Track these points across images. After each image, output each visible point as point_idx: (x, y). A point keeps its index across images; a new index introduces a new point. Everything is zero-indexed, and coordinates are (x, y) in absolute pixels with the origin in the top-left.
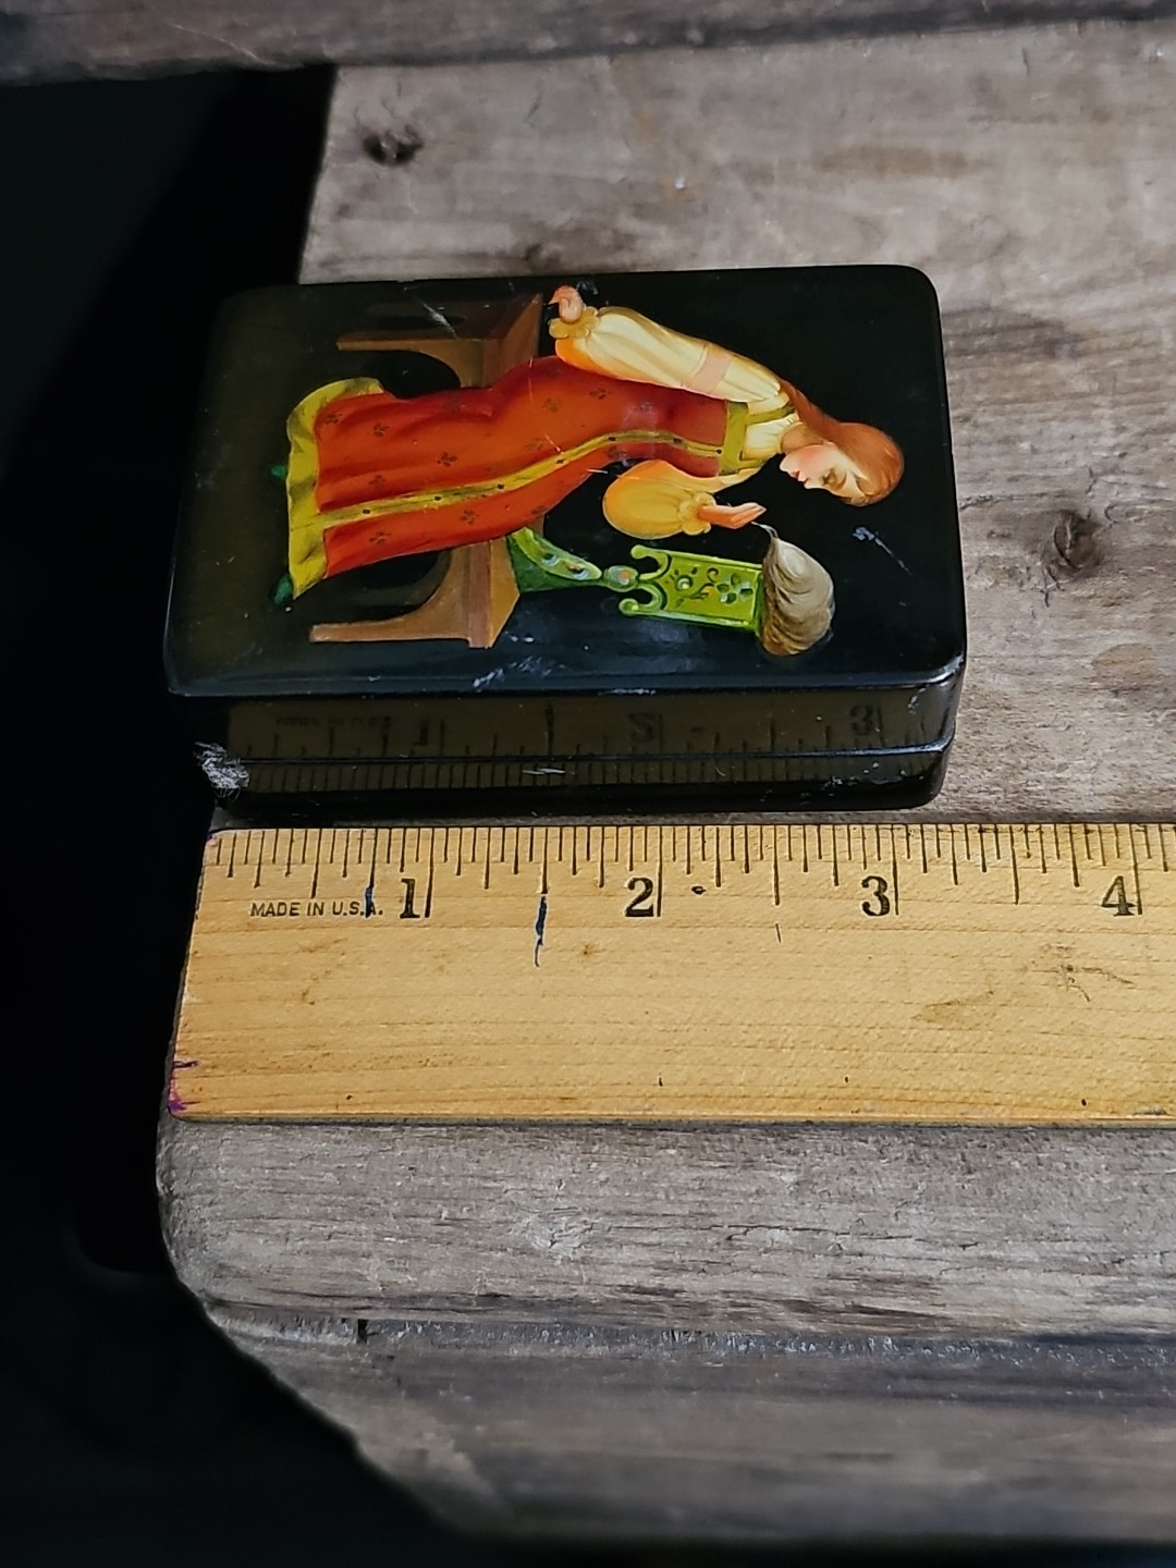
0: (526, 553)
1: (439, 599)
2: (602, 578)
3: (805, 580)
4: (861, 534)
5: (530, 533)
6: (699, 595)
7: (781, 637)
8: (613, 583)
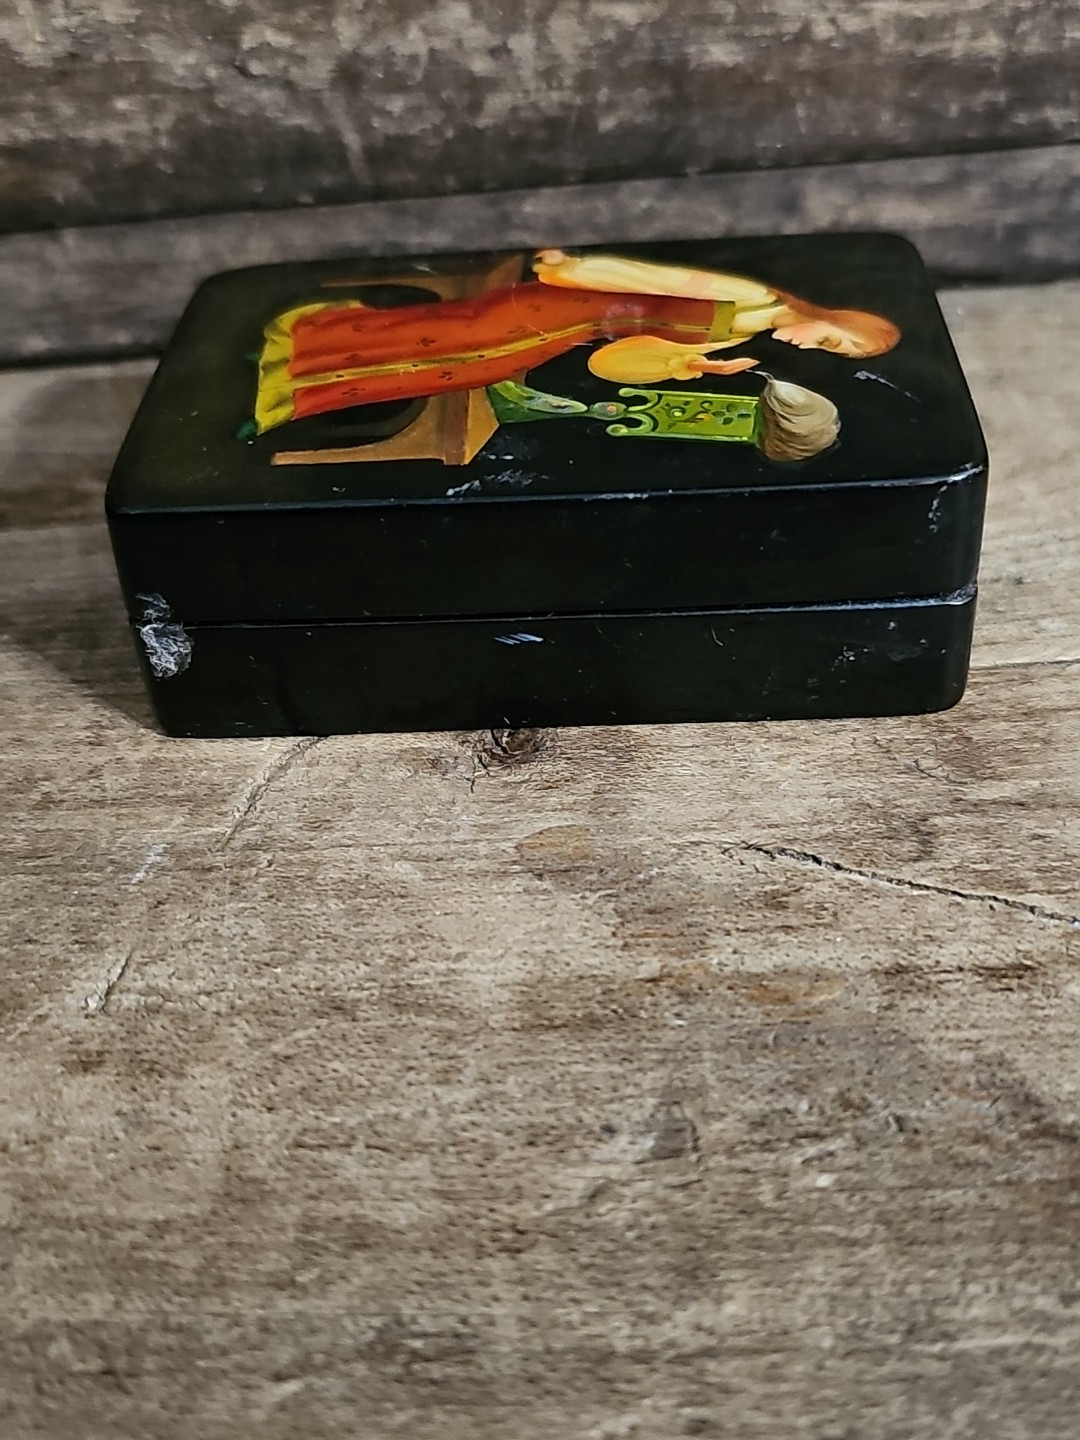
0: (506, 395)
1: (412, 430)
2: (587, 411)
3: (804, 406)
4: (862, 375)
5: (511, 384)
6: (693, 419)
7: (785, 448)
8: (600, 414)
